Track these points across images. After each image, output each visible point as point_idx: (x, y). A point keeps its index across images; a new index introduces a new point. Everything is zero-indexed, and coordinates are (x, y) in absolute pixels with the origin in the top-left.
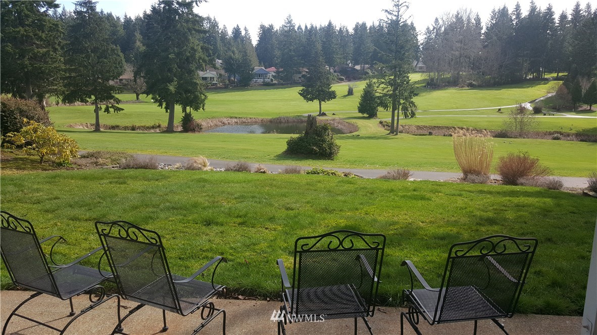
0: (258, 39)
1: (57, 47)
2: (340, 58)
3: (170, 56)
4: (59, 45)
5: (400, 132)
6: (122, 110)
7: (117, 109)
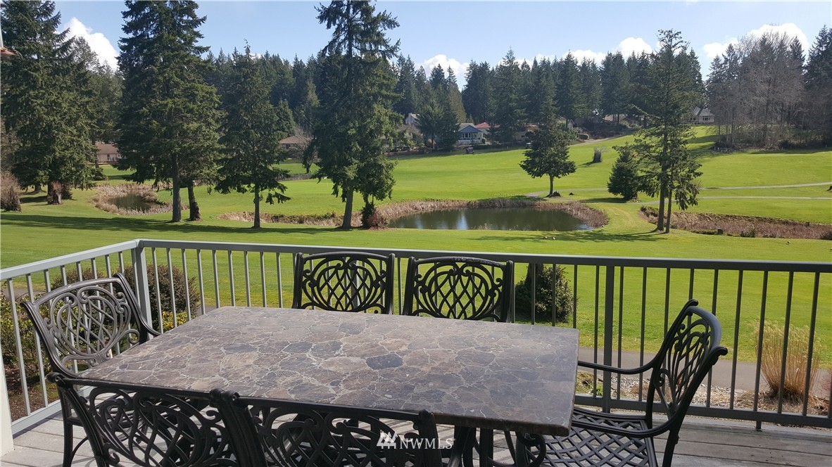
0: (466, 83)
1: (210, 120)
2: (583, 108)
3: (349, 132)
4: (212, 117)
5: (673, 227)
6: (289, 199)
7: (282, 198)
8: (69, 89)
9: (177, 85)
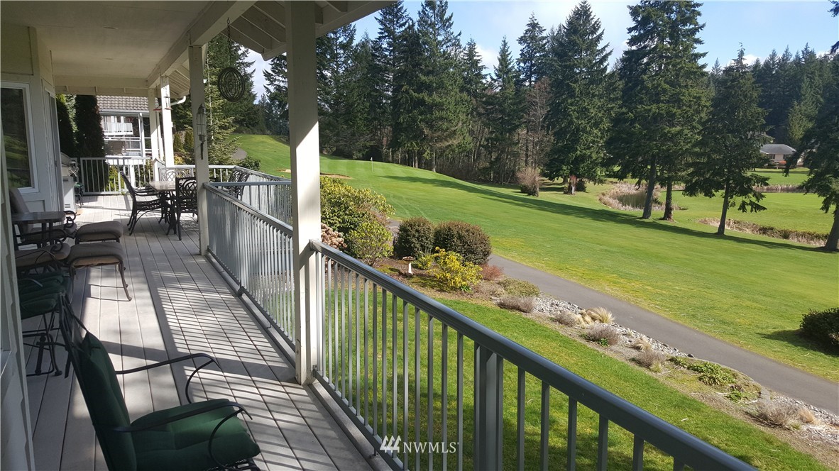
6: (764, 209)
7: (757, 208)
8: (600, 97)
9: (665, 91)
